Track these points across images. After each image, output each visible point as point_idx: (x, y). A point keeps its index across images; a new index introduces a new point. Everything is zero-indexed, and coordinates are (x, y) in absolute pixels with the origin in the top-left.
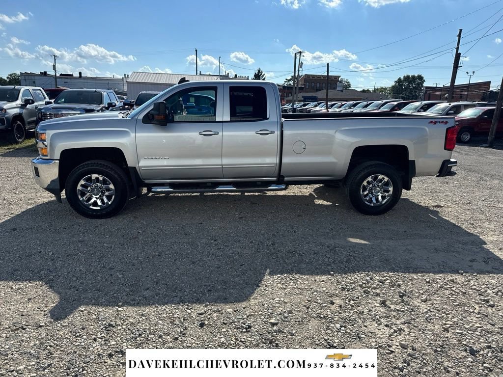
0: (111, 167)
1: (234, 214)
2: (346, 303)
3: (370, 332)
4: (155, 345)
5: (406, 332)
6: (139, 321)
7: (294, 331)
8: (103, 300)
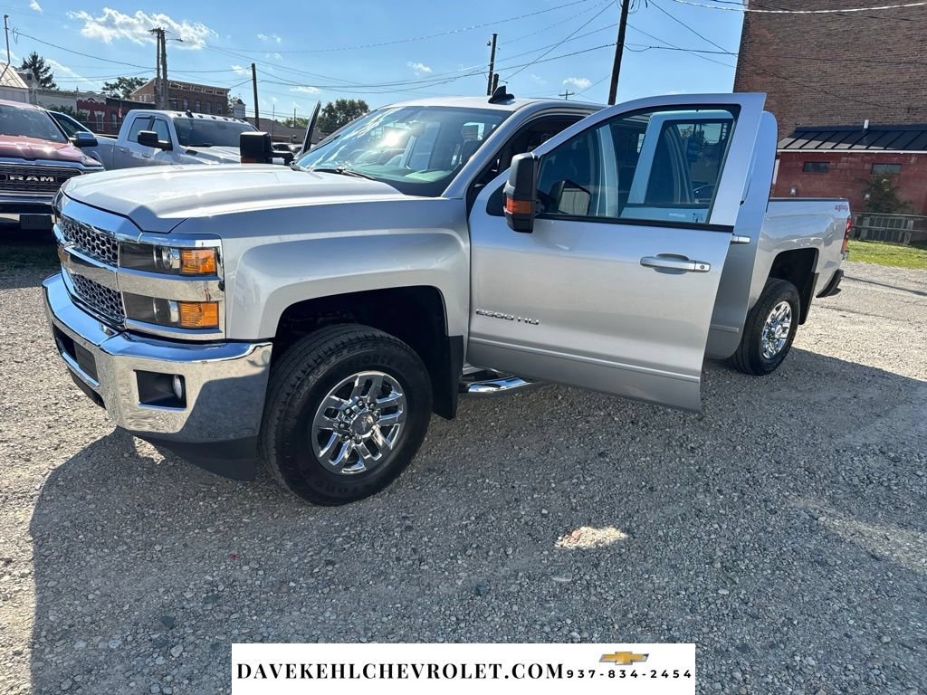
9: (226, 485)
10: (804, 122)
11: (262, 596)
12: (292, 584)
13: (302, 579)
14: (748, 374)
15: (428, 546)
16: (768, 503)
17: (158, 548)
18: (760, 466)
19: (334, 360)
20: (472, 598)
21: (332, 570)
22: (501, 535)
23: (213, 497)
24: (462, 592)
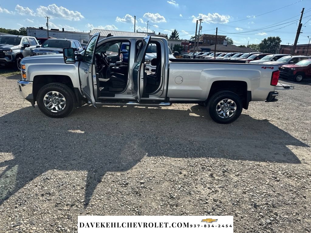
0: (63, 87)
1: (138, 119)
2: (189, 174)
3: (198, 191)
4: (69, 191)
5: (219, 193)
6: (64, 177)
7: (153, 188)
8: (47, 165)
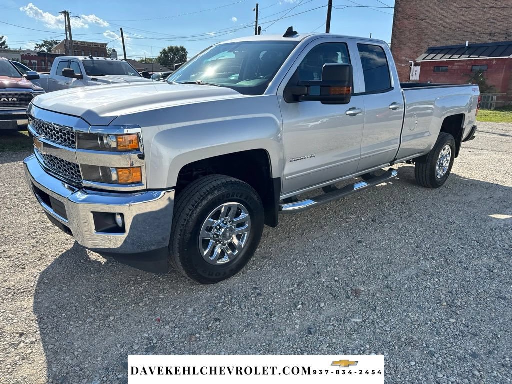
9: (146, 275)
10: (433, 45)
11: (181, 345)
12: (198, 336)
13: (203, 332)
14: (429, 188)
15: (272, 305)
16: (462, 264)
17: (112, 318)
18: (451, 242)
19: (210, 197)
20: (307, 336)
21: (220, 325)
22: (315, 295)
23: (140, 284)
24: (300, 333)
